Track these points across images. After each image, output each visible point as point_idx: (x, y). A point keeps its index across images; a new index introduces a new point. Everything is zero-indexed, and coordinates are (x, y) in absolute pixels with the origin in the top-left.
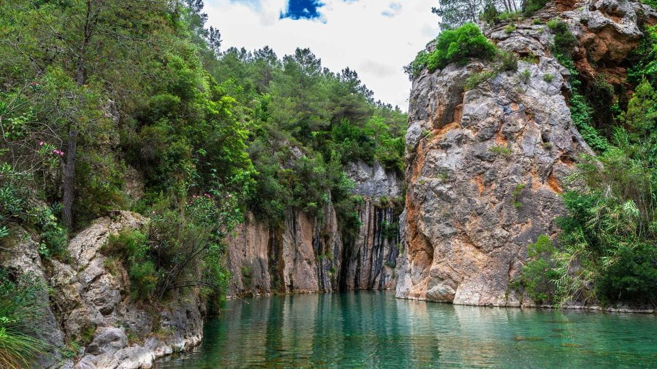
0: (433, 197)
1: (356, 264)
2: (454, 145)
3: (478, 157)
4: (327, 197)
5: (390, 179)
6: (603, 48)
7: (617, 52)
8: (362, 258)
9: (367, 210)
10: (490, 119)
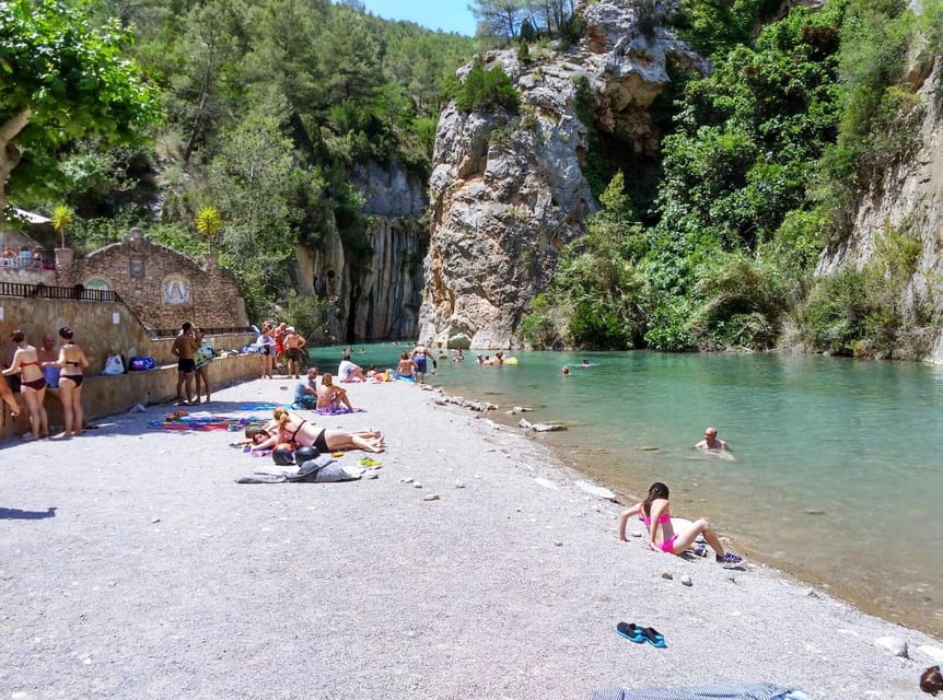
0: (455, 252)
1: (367, 306)
2: (476, 200)
3: (495, 217)
4: (331, 223)
5: (412, 190)
6: (627, 99)
7: (643, 99)
8: (375, 300)
9: (382, 235)
10: (509, 179)
